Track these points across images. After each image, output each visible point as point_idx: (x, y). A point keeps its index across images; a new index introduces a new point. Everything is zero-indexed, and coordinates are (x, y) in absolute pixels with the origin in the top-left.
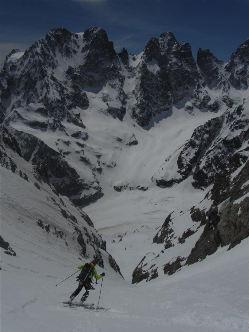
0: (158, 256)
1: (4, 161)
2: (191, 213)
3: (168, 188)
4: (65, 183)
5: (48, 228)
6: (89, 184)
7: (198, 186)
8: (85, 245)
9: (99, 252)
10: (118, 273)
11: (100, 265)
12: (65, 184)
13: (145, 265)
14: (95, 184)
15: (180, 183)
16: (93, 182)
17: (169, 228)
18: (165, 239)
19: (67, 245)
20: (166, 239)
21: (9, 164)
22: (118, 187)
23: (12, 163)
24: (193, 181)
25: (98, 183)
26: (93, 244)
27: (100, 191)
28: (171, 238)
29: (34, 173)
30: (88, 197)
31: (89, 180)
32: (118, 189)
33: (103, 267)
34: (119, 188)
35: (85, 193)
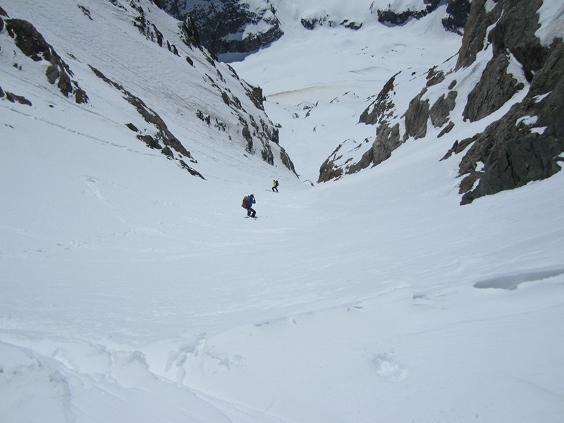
0: (360, 146)
1: (148, 31)
2: (427, 78)
3: (398, 26)
4: (216, 9)
5: (208, 120)
6: (257, 12)
7: (453, 26)
8: (251, 139)
9: (268, 146)
10: (292, 171)
11: (269, 162)
12: (215, 11)
13: (339, 158)
14: (269, 14)
15: (421, 19)
16: (265, 10)
17: (388, 101)
18: (378, 119)
19: (230, 139)
20: (381, 119)
21: (155, 35)
22: (309, 22)
23: (157, 32)
24: (446, 16)
25: (274, 11)
26: (260, 136)
27: (277, 27)
28: (388, 118)
29: (181, 35)
30: (256, 37)
31: (258, 7)
32: (309, 25)
33: (273, 164)
34: (311, 23)
35: (250, 30)
